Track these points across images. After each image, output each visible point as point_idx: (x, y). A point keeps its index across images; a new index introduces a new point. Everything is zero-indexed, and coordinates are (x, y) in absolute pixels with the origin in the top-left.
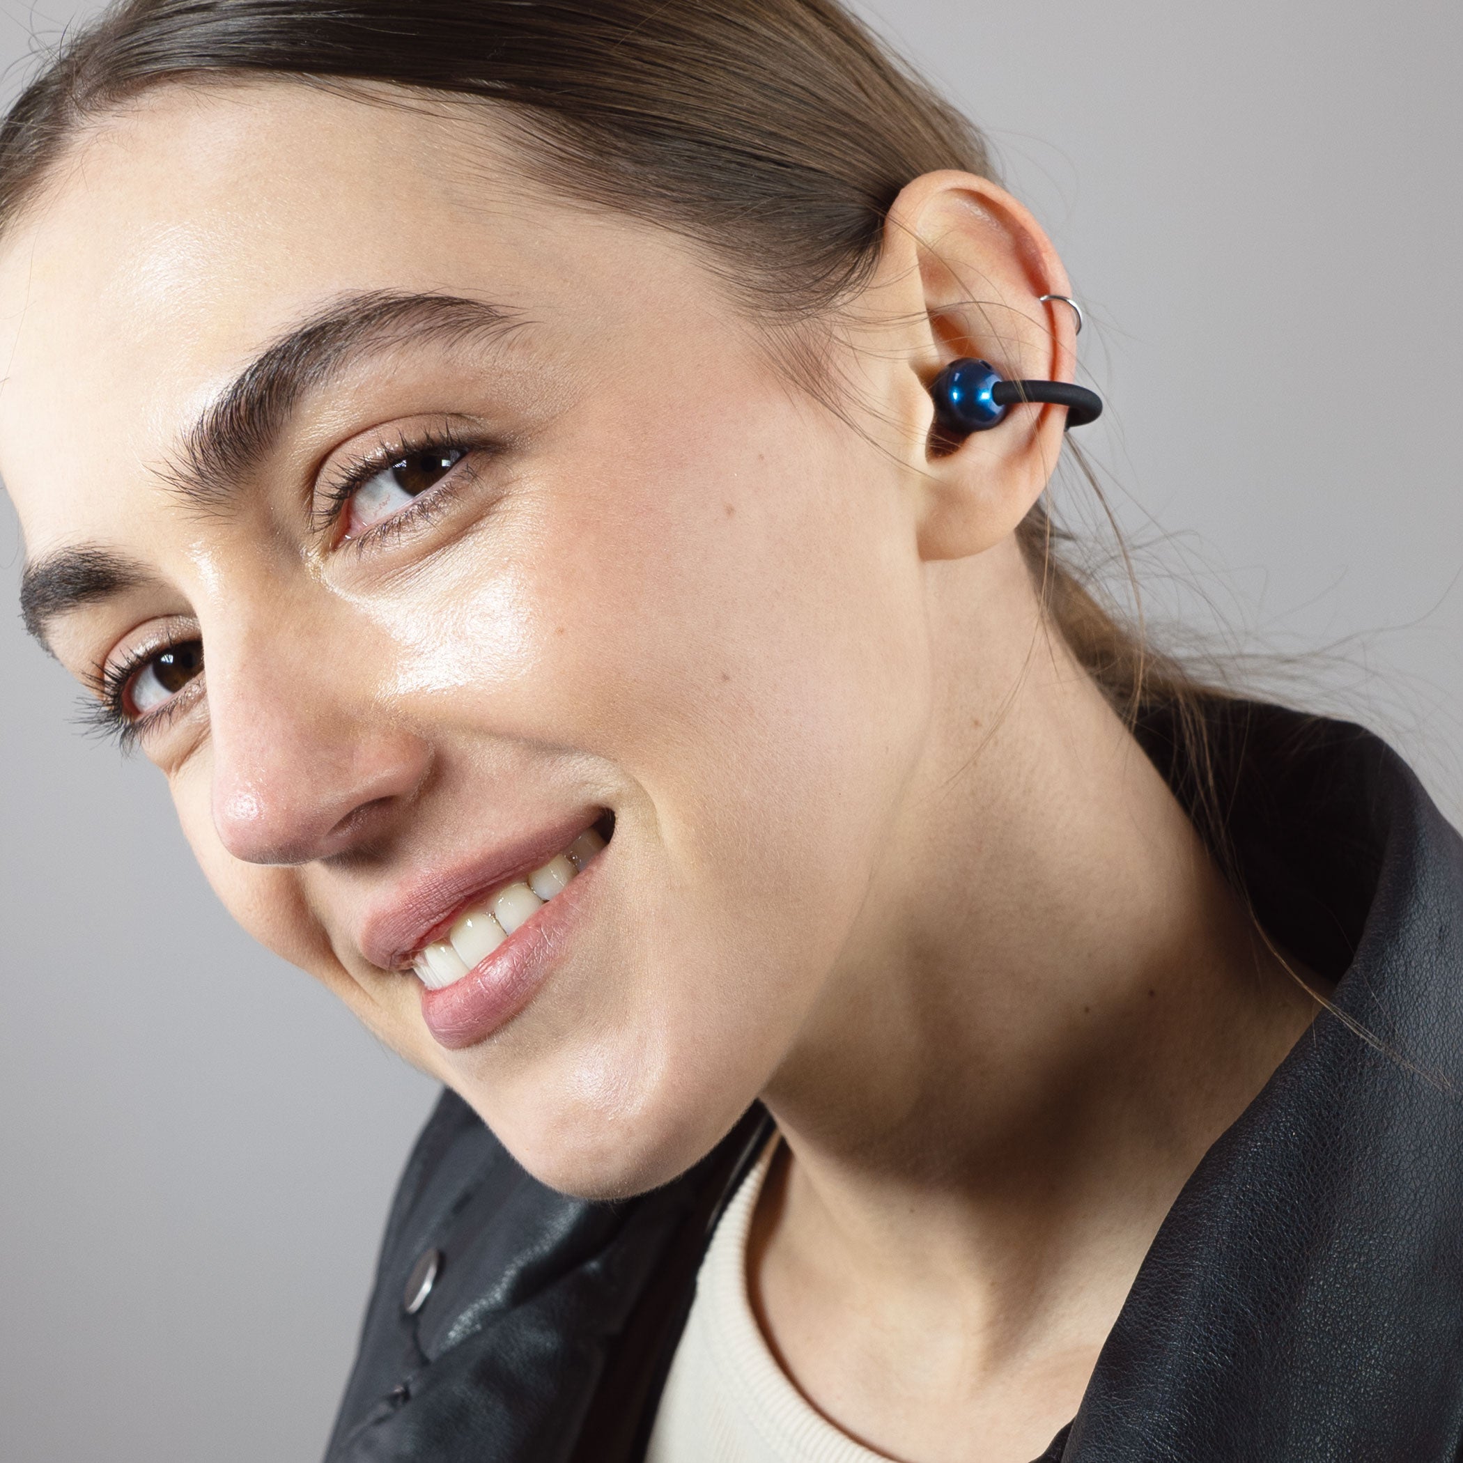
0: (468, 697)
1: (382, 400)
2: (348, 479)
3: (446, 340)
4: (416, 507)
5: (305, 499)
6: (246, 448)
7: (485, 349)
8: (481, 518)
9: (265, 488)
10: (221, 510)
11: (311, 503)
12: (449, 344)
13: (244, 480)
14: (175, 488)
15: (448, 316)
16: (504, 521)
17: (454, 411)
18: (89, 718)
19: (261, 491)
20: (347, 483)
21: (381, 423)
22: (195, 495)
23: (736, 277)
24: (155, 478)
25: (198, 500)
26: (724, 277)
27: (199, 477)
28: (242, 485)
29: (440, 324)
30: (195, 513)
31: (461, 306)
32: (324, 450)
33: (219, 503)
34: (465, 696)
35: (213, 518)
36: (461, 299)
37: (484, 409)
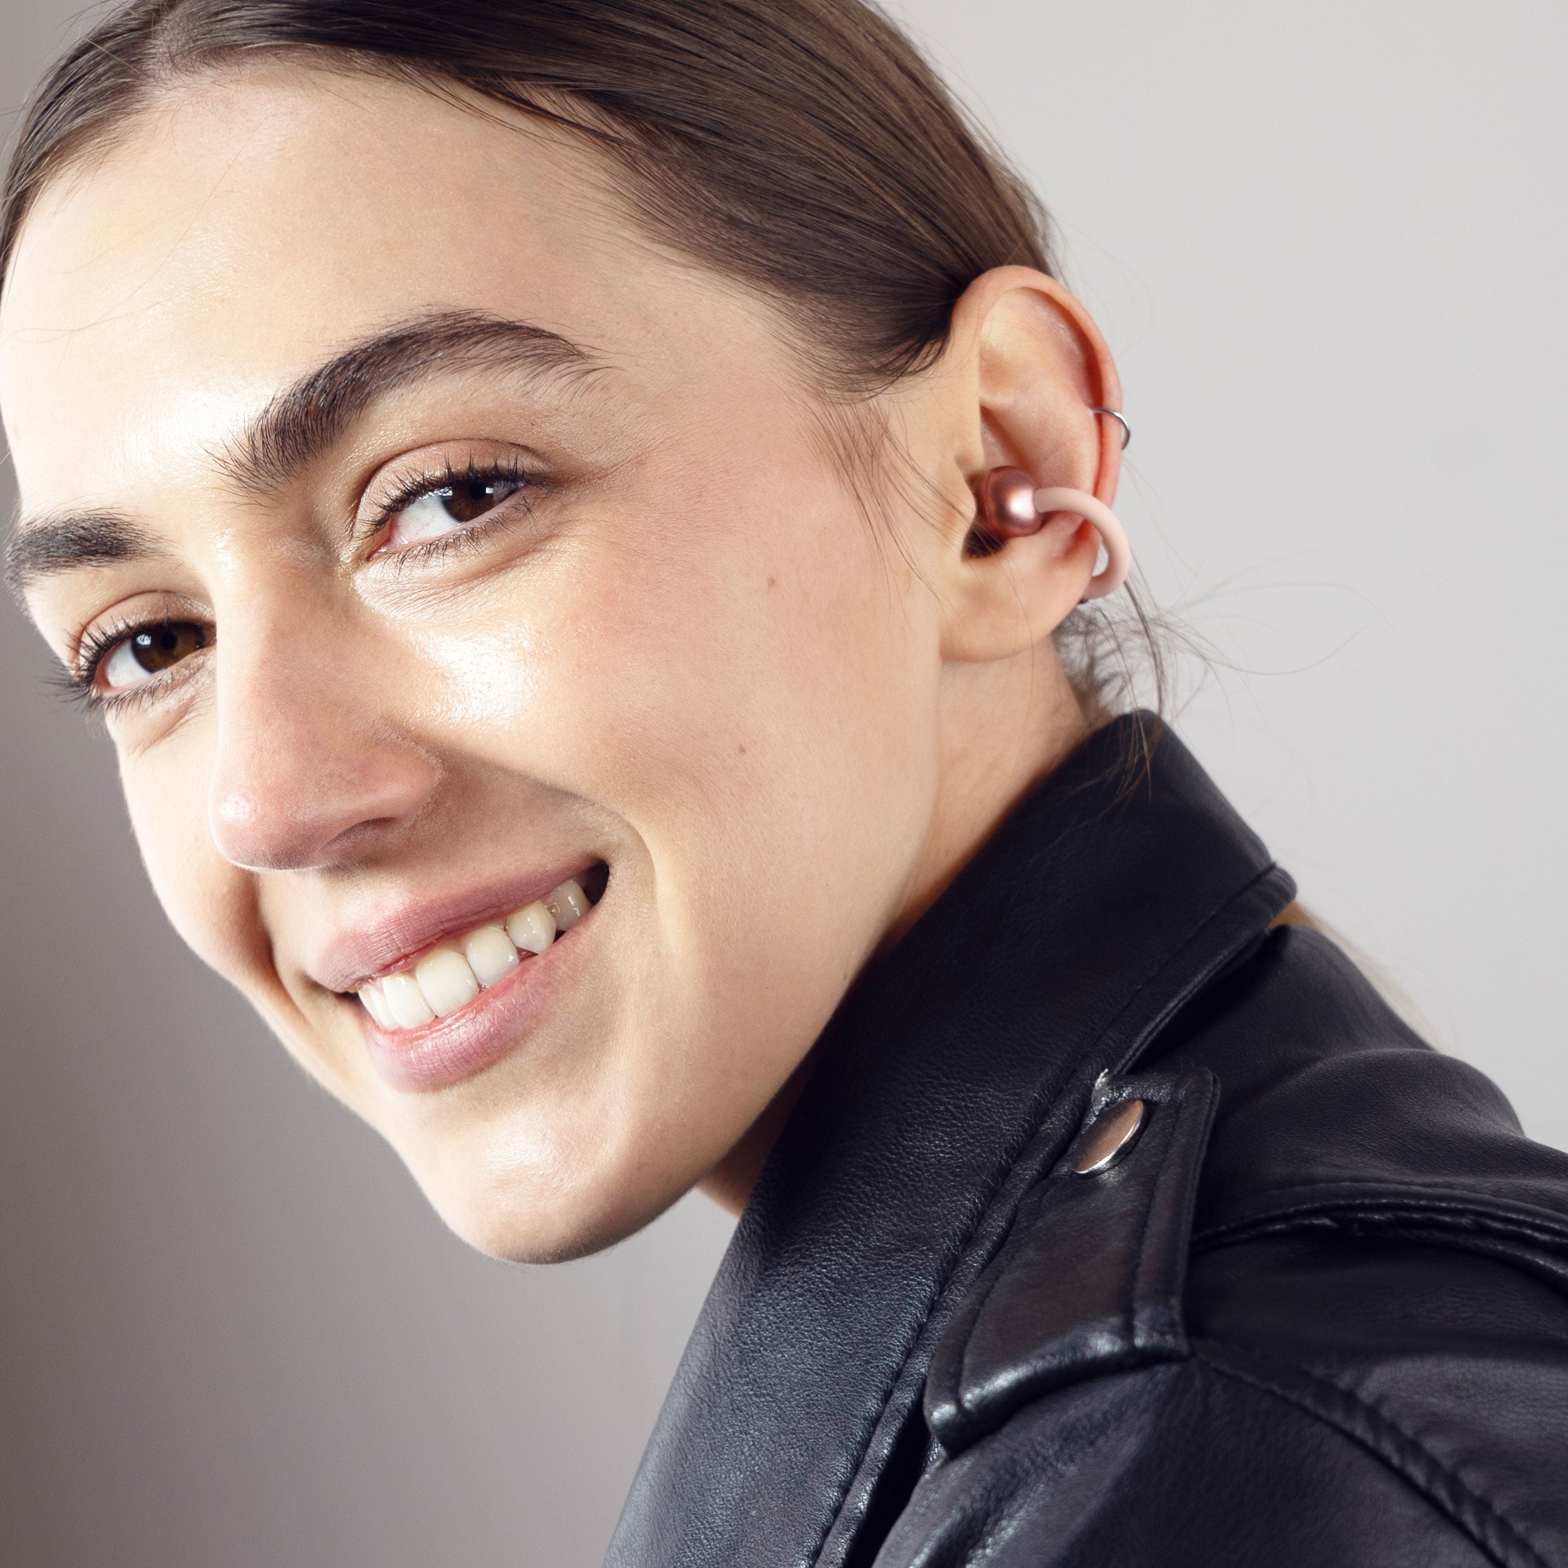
0: (486, 729)
1: (454, 419)
2: (403, 491)
3: (528, 371)
4: (465, 532)
5: (353, 502)
6: (306, 444)
7: (565, 386)
8: (527, 553)
9: (313, 485)
10: (264, 500)
11: (357, 507)
12: (532, 375)
13: (296, 475)
14: (226, 472)
15: (535, 348)
16: (549, 560)
17: (522, 442)
18: (59, 679)
19: (309, 488)
20: (402, 496)
21: (447, 441)
22: (244, 482)
23: (807, 352)
24: (210, 459)
25: (246, 487)
26: (794, 349)
27: (251, 465)
28: (292, 479)
29: (528, 354)
30: (237, 499)
31: (549, 341)
32: (383, 457)
33: (264, 492)
34: (484, 728)
35: (254, 507)
36: (549, 333)
37: (551, 446)
